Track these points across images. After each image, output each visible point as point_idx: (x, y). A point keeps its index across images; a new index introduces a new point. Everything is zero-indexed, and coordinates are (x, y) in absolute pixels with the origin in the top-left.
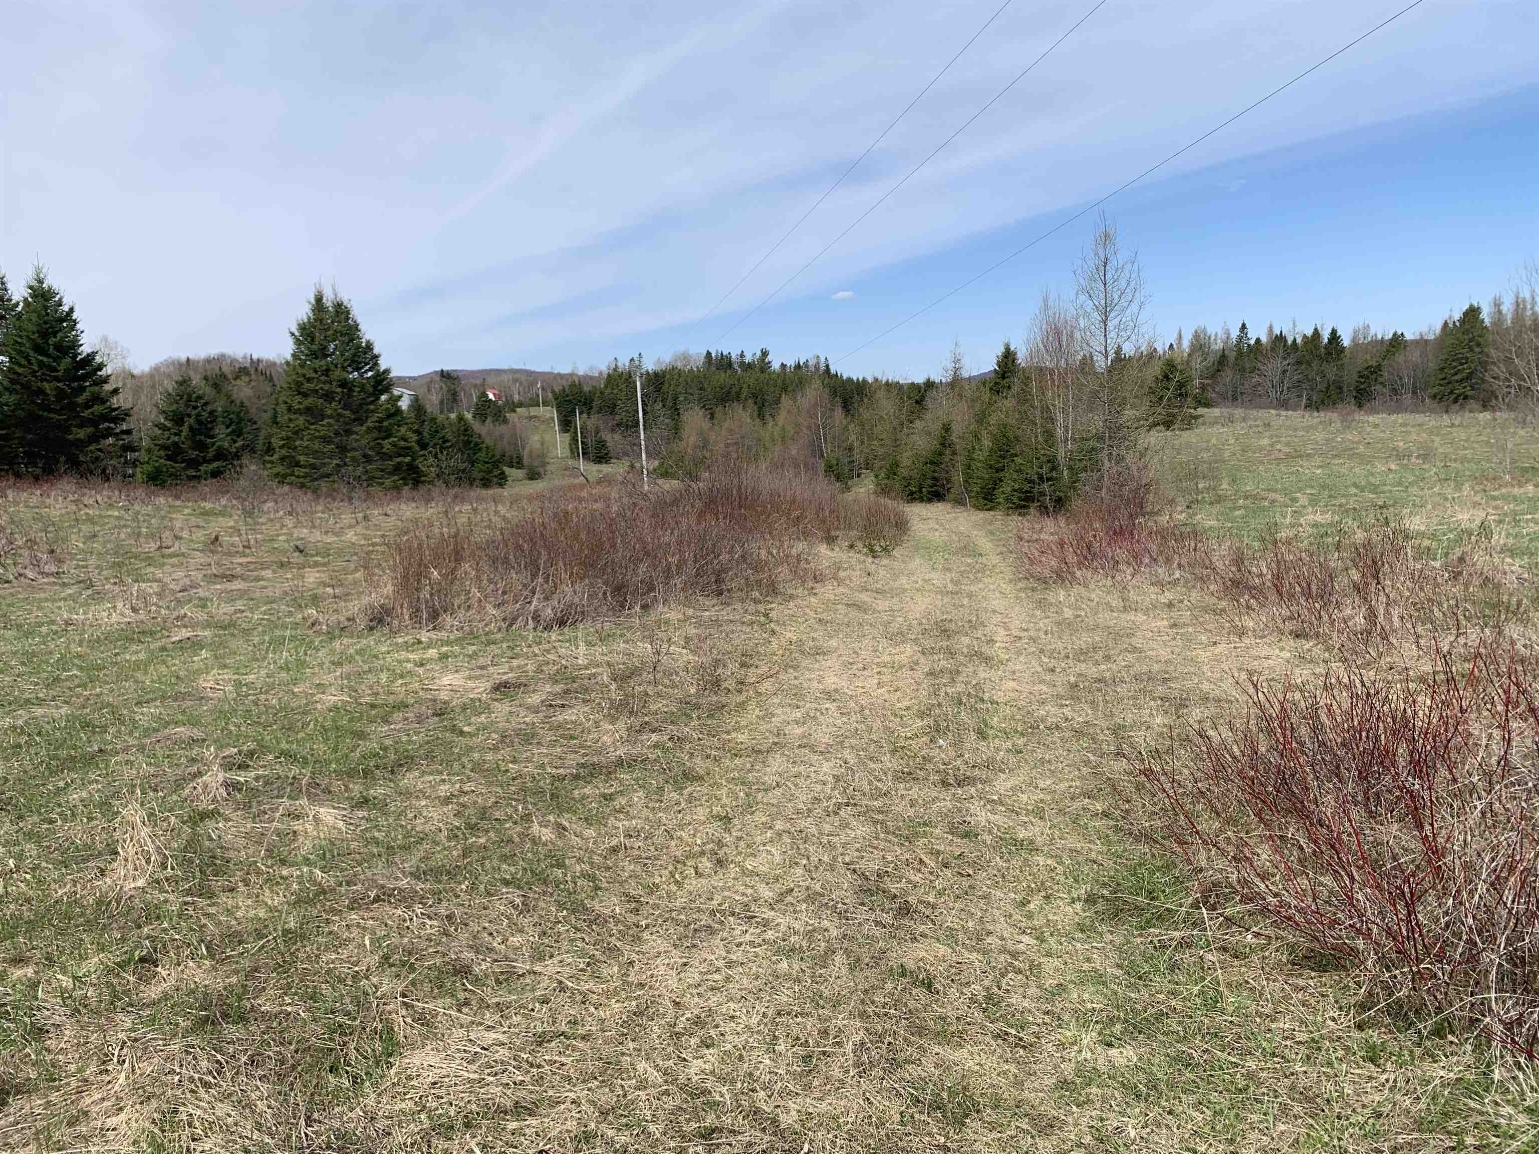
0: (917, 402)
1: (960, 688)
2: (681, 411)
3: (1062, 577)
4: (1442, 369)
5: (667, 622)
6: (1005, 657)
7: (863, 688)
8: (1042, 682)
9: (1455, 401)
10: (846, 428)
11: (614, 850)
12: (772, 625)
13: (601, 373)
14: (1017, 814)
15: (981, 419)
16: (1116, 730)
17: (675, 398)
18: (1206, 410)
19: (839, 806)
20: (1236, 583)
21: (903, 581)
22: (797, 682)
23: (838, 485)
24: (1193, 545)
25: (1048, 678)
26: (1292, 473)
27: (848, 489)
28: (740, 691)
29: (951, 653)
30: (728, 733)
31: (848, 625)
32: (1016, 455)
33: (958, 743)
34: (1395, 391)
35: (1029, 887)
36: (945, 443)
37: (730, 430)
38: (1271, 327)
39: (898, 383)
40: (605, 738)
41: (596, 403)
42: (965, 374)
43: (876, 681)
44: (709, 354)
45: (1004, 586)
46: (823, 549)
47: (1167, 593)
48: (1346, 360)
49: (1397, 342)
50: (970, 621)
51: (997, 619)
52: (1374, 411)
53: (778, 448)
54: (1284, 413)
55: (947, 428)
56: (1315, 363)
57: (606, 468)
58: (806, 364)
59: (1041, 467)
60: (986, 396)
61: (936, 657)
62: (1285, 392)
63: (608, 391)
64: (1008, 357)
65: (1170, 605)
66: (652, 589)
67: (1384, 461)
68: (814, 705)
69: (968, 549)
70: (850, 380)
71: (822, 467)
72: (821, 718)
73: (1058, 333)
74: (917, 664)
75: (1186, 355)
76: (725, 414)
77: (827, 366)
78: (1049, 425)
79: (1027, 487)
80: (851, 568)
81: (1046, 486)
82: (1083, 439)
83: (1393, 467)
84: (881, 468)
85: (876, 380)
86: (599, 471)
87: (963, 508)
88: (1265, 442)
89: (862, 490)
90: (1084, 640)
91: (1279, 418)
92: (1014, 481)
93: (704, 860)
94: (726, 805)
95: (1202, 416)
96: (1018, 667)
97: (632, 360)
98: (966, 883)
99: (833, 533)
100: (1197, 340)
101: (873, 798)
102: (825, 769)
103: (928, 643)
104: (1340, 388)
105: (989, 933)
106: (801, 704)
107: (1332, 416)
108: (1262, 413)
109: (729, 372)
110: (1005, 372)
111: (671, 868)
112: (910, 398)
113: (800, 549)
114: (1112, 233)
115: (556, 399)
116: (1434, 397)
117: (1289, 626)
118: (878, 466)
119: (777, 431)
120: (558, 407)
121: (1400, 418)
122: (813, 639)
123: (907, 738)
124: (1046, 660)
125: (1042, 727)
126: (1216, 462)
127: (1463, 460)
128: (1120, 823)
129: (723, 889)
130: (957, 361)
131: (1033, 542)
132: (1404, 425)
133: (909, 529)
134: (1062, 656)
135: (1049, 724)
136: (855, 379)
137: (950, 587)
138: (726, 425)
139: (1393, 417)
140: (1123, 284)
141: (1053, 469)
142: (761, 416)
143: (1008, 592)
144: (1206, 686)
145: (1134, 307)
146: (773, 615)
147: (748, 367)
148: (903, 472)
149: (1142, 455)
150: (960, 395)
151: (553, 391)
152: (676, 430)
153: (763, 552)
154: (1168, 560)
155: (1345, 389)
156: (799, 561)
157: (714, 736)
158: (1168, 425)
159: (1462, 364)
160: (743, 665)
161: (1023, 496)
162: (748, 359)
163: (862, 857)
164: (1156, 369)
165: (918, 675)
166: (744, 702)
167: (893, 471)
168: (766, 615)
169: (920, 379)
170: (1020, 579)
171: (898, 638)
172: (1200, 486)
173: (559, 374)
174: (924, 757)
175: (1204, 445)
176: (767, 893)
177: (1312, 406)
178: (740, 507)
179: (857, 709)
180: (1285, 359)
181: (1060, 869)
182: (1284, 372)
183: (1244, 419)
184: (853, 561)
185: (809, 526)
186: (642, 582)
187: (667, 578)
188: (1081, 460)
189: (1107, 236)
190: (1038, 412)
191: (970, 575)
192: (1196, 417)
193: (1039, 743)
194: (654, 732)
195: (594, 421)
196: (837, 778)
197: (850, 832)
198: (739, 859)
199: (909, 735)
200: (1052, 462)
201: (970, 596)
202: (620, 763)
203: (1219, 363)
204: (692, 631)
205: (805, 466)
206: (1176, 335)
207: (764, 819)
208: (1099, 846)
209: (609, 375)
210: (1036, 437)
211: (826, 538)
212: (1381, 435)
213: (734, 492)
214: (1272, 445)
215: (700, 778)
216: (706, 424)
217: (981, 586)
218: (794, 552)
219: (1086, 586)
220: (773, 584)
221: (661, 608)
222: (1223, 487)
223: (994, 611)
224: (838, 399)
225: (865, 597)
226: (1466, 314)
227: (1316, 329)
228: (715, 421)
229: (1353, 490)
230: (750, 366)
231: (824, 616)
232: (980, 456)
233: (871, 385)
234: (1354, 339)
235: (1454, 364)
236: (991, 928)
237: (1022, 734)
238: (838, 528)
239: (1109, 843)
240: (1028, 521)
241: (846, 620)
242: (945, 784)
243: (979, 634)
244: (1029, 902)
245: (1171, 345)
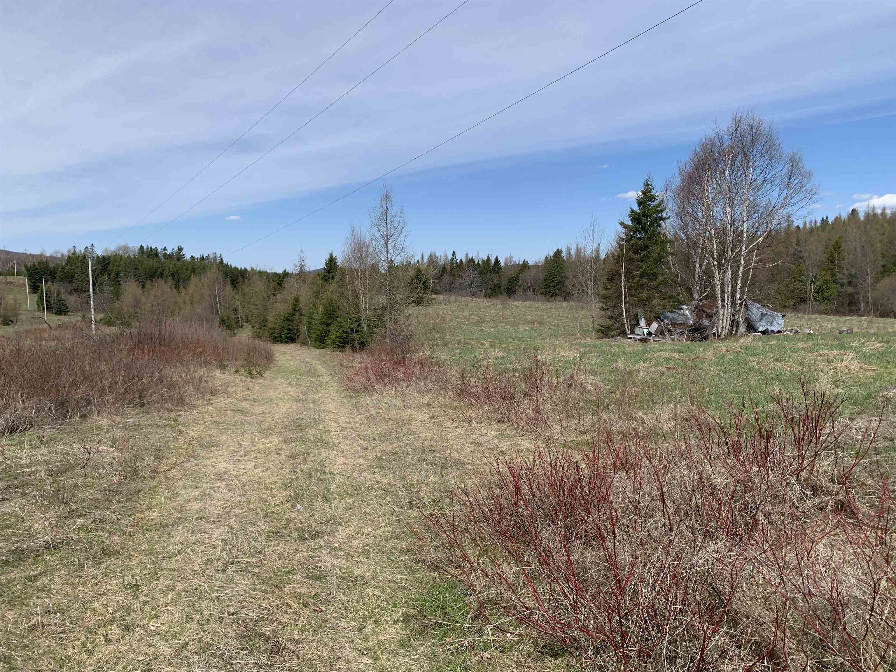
0: (278, 284)
1: (310, 465)
2: (122, 282)
3: (368, 389)
4: (545, 280)
5: (99, 428)
6: (336, 441)
7: (244, 469)
8: (360, 456)
9: (552, 296)
10: (233, 298)
11: (32, 628)
12: (180, 427)
13: (63, 255)
14: (352, 556)
15: (317, 295)
16: (409, 487)
17: (117, 274)
18: (436, 296)
19: (226, 565)
20: (462, 391)
21: (271, 394)
22: (196, 468)
23: (228, 332)
24: (438, 370)
25: (364, 453)
26: (480, 331)
27: (235, 335)
28: (153, 478)
29: (303, 441)
30: (142, 512)
31: (234, 425)
32: (338, 317)
33: (311, 506)
34: (525, 290)
35: (364, 614)
36: (296, 309)
37: (155, 296)
38: (467, 254)
39: (266, 272)
40: (36, 525)
41: (59, 275)
42: (307, 269)
43: (253, 464)
44: (142, 247)
45: (334, 395)
46: (218, 373)
47: (426, 397)
48: (502, 273)
49: (525, 265)
50: (315, 419)
51: (331, 416)
52: (517, 300)
53: (188, 307)
54: (474, 299)
55: (297, 300)
56: (488, 275)
57: (64, 318)
58: (208, 257)
59: (352, 324)
60: (320, 282)
61: (294, 444)
62: (474, 288)
63: (68, 267)
64: (332, 261)
65: (428, 405)
66: (89, 403)
67: (522, 325)
68: (209, 485)
69: (311, 372)
70: (236, 268)
71: (217, 320)
72: (214, 495)
73: (360, 249)
74: (281, 450)
75: (425, 266)
76: (152, 285)
77: (222, 259)
78: (356, 300)
79: (344, 335)
80: (237, 385)
81: (355, 335)
82: (375, 309)
83: (527, 328)
84: (256, 322)
85: (253, 269)
86: (59, 320)
87: (307, 347)
88: (466, 314)
89: (244, 335)
90: (383, 428)
91: (473, 302)
92: (337, 332)
93: (114, 626)
94: (136, 575)
95: (434, 299)
96: (345, 448)
97: (86, 248)
98: (320, 617)
99: (225, 363)
100: (431, 259)
101: (251, 556)
102: (216, 535)
103: (289, 435)
104: (500, 287)
105: (339, 659)
106: (198, 485)
107: (496, 301)
108: (464, 299)
109: (156, 259)
110: (330, 270)
111: (83, 638)
112: (274, 281)
113: (202, 373)
114: (389, 195)
115: (28, 271)
116: (542, 294)
117: (495, 416)
118: (253, 320)
119: (188, 298)
120: (29, 276)
121: (528, 304)
122: (210, 436)
123: (275, 505)
124: (362, 442)
125: (363, 489)
126: (443, 323)
127: (558, 326)
128: (418, 557)
129: (128, 652)
130: (302, 261)
131: (350, 367)
132: (530, 307)
133: (274, 360)
134: (371, 439)
135: (367, 486)
136: (239, 268)
137: (301, 397)
138: (152, 293)
139: (525, 303)
140: (396, 224)
141: (359, 325)
142: (177, 287)
143: (336, 398)
144: (455, 455)
145: (402, 237)
146: (181, 419)
147: (169, 257)
148: (270, 325)
149: (408, 319)
150: (304, 281)
151: (26, 266)
152: (117, 295)
153: (175, 376)
154: (425, 379)
155: (502, 288)
156: (200, 382)
157: (130, 516)
158: (418, 303)
159: (554, 278)
160: (157, 458)
161: (342, 340)
162: (169, 251)
163: (243, 607)
164: (412, 273)
165: (283, 457)
166: (156, 486)
167: (263, 324)
168: (176, 420)
169: (280, 271)
170: (343, 390)
171: (268, 432)
172: (436, 336)
173: (31, 255)
174: (287, 519)
175: (436, 315)
176: (166, 650)
177: (488, 296)
178: (160, 345)
179: (240, 486)
180: (474, 271)
181: (383, 597)
182: (474, 278)
183: (455, 302)
184: (238, 381)
185: (209, 358)
186: (81, 398)
187: (101, 395)
188: (374, 321)
189: (387, 196)
190: (350, 293)
191: (313, 389)
192: (432, 300)
193: (362, 501)
194: (79, 517)
195: (55, 287)
196: (225, 542)
197: (234, 586)
198: (144, 622)
199: (277, 503)
200: (358, 321)
201: (314, 402)
202: (47, 547)
203: (442, 271)
204: (118, 433)
205: (206, 319)
206: (420, 255)
207: (166, 583)
208: (405, 575)
209: (69, 257)
210: (349, 307)
211: (220, 366)
212: (520, 312)
213: (157, 335)
214: (469, 316)
215: (116, 553)
216: (139, 291)
217: (320, 395)
218: (197, 375)
219: (381, 394)
220: (181, 398)
221: (95, 417)
222: (447, 337)
223: (329, 412)
224: (228, 279)
225: (246, 405)
226: (556, 253)
227: (488, 257)
228: (145, 290)
229: (510, 340)
230: (170, 256)
231: (217, 419)
232: (317, 316)
233: (249, 272)
234: (506, 263)
235: (551, 278)
236: (339, 654)
237: (351, 496)
238: (228, 360)
239: (412, 573)
240: (346, 355)
241: (233, 422)
242: (303, 539)
243: (320, 427)
244: (365, 627)
245: (418, 261)
